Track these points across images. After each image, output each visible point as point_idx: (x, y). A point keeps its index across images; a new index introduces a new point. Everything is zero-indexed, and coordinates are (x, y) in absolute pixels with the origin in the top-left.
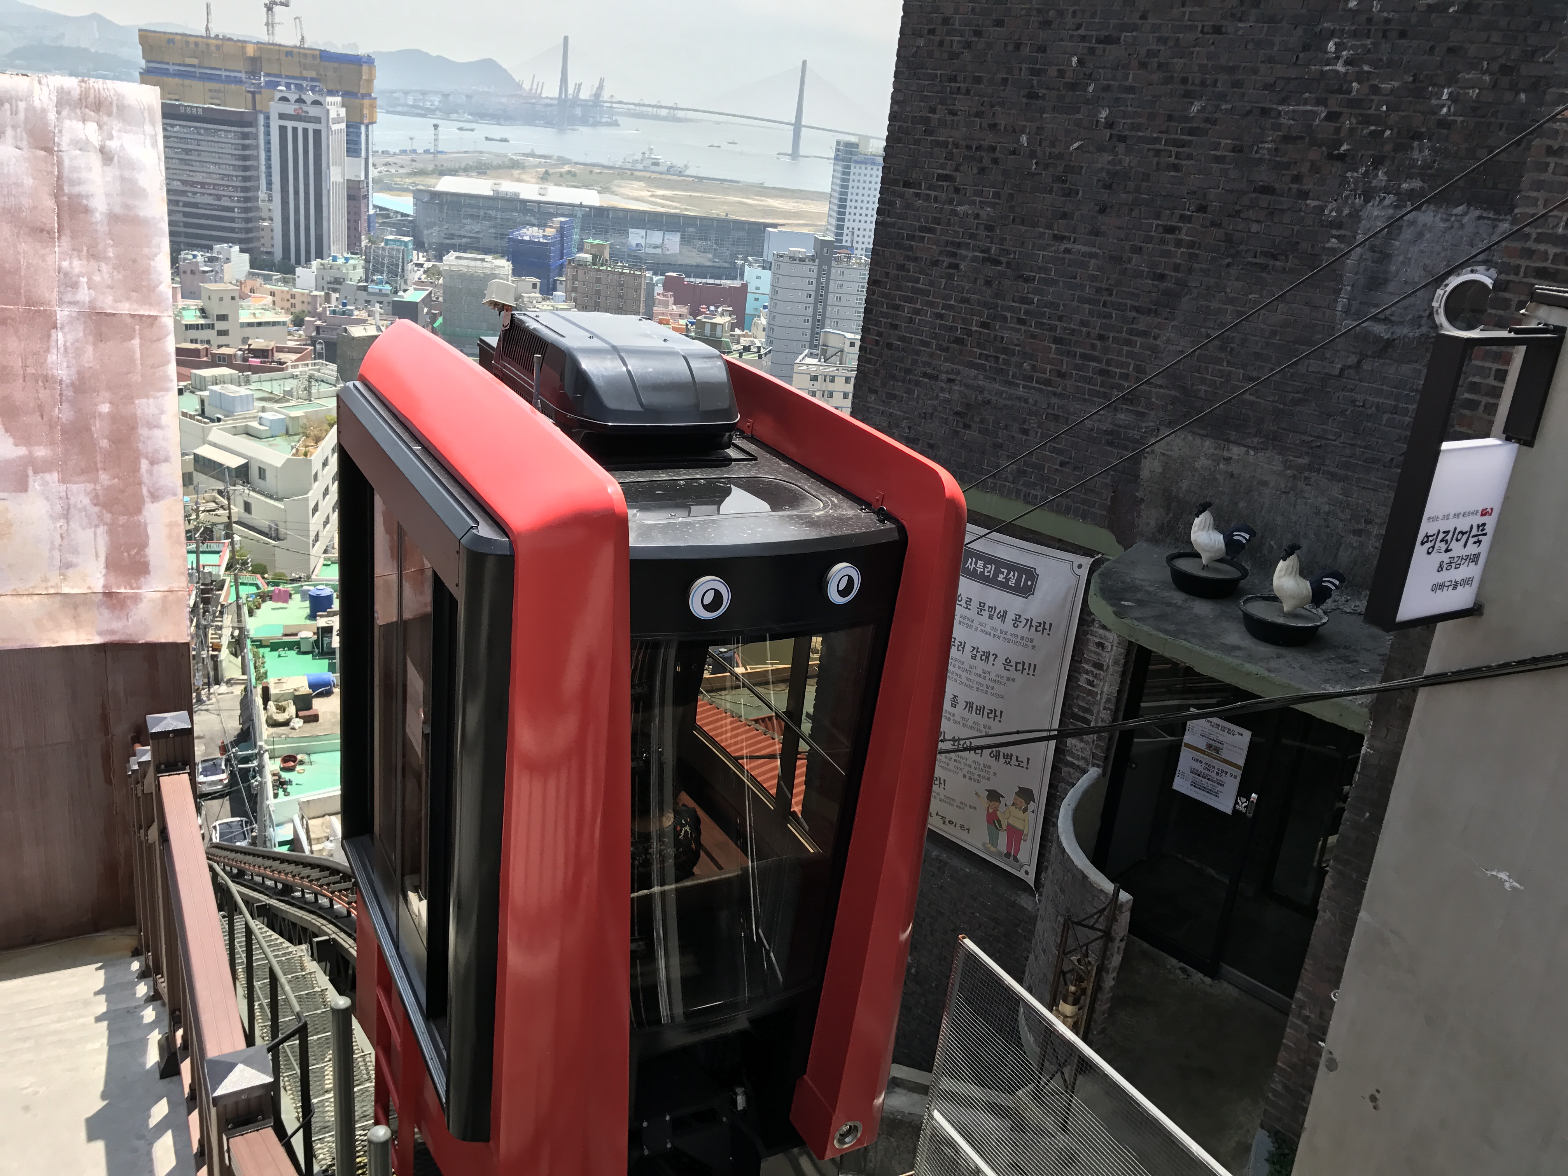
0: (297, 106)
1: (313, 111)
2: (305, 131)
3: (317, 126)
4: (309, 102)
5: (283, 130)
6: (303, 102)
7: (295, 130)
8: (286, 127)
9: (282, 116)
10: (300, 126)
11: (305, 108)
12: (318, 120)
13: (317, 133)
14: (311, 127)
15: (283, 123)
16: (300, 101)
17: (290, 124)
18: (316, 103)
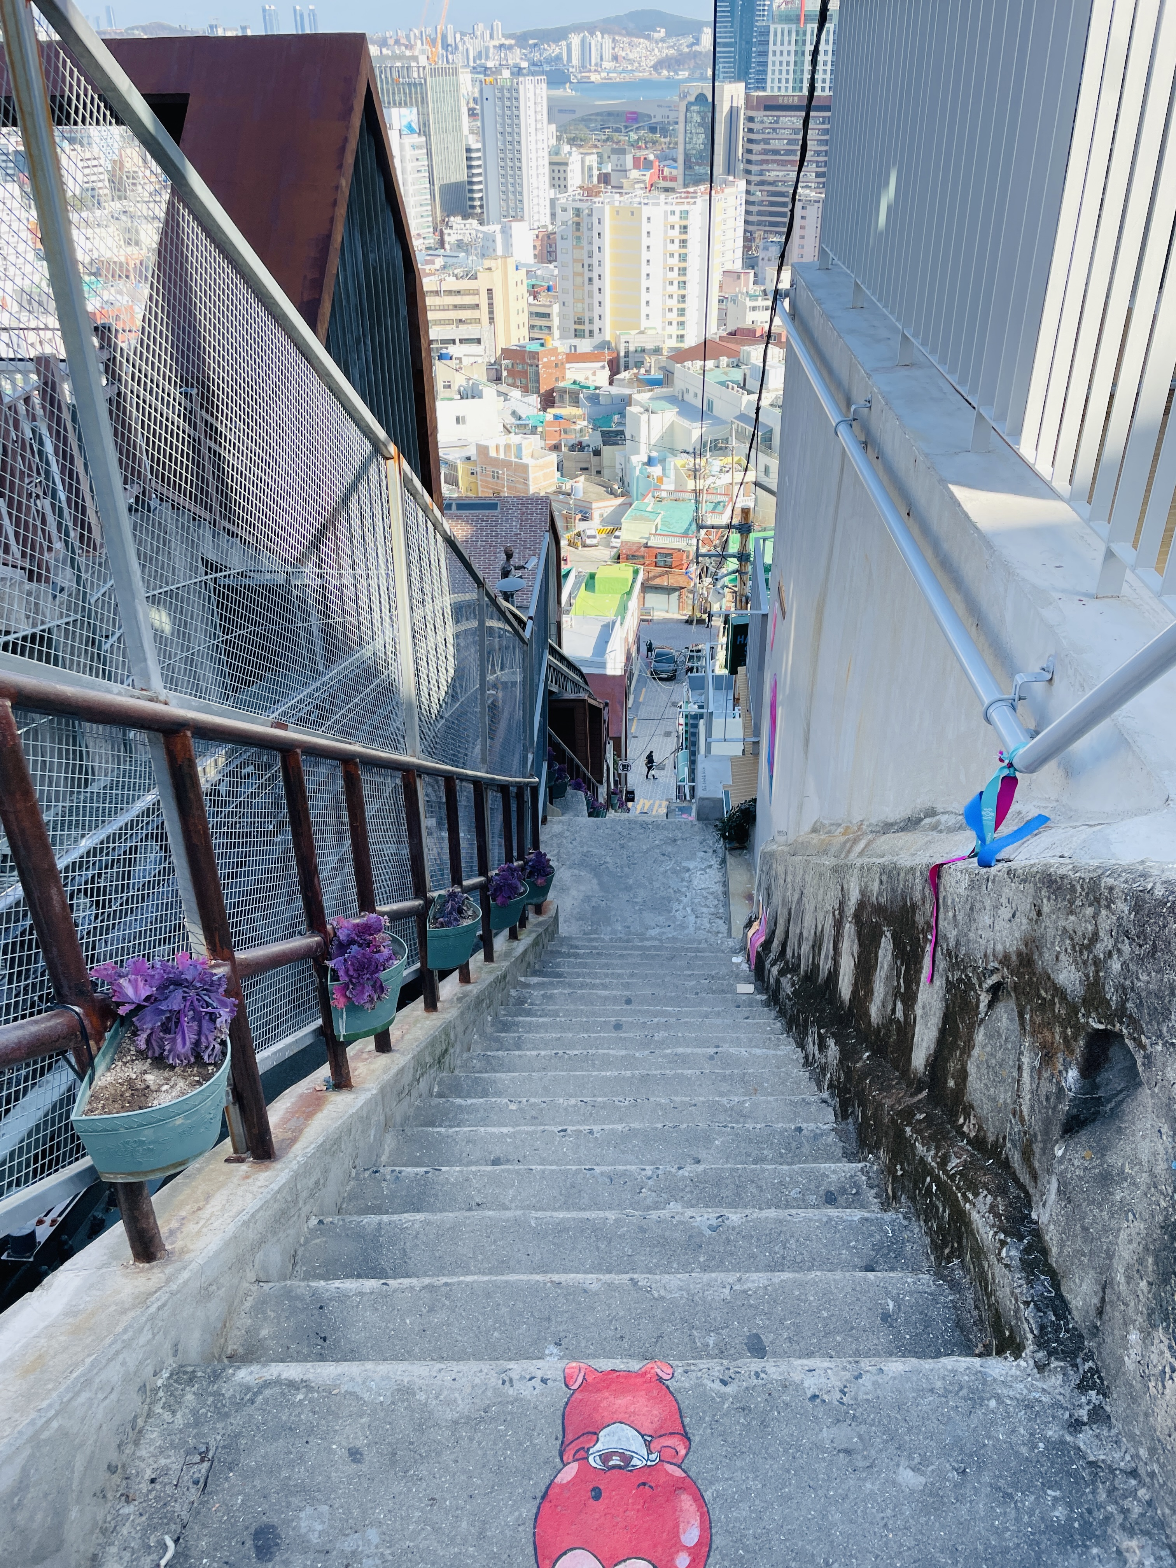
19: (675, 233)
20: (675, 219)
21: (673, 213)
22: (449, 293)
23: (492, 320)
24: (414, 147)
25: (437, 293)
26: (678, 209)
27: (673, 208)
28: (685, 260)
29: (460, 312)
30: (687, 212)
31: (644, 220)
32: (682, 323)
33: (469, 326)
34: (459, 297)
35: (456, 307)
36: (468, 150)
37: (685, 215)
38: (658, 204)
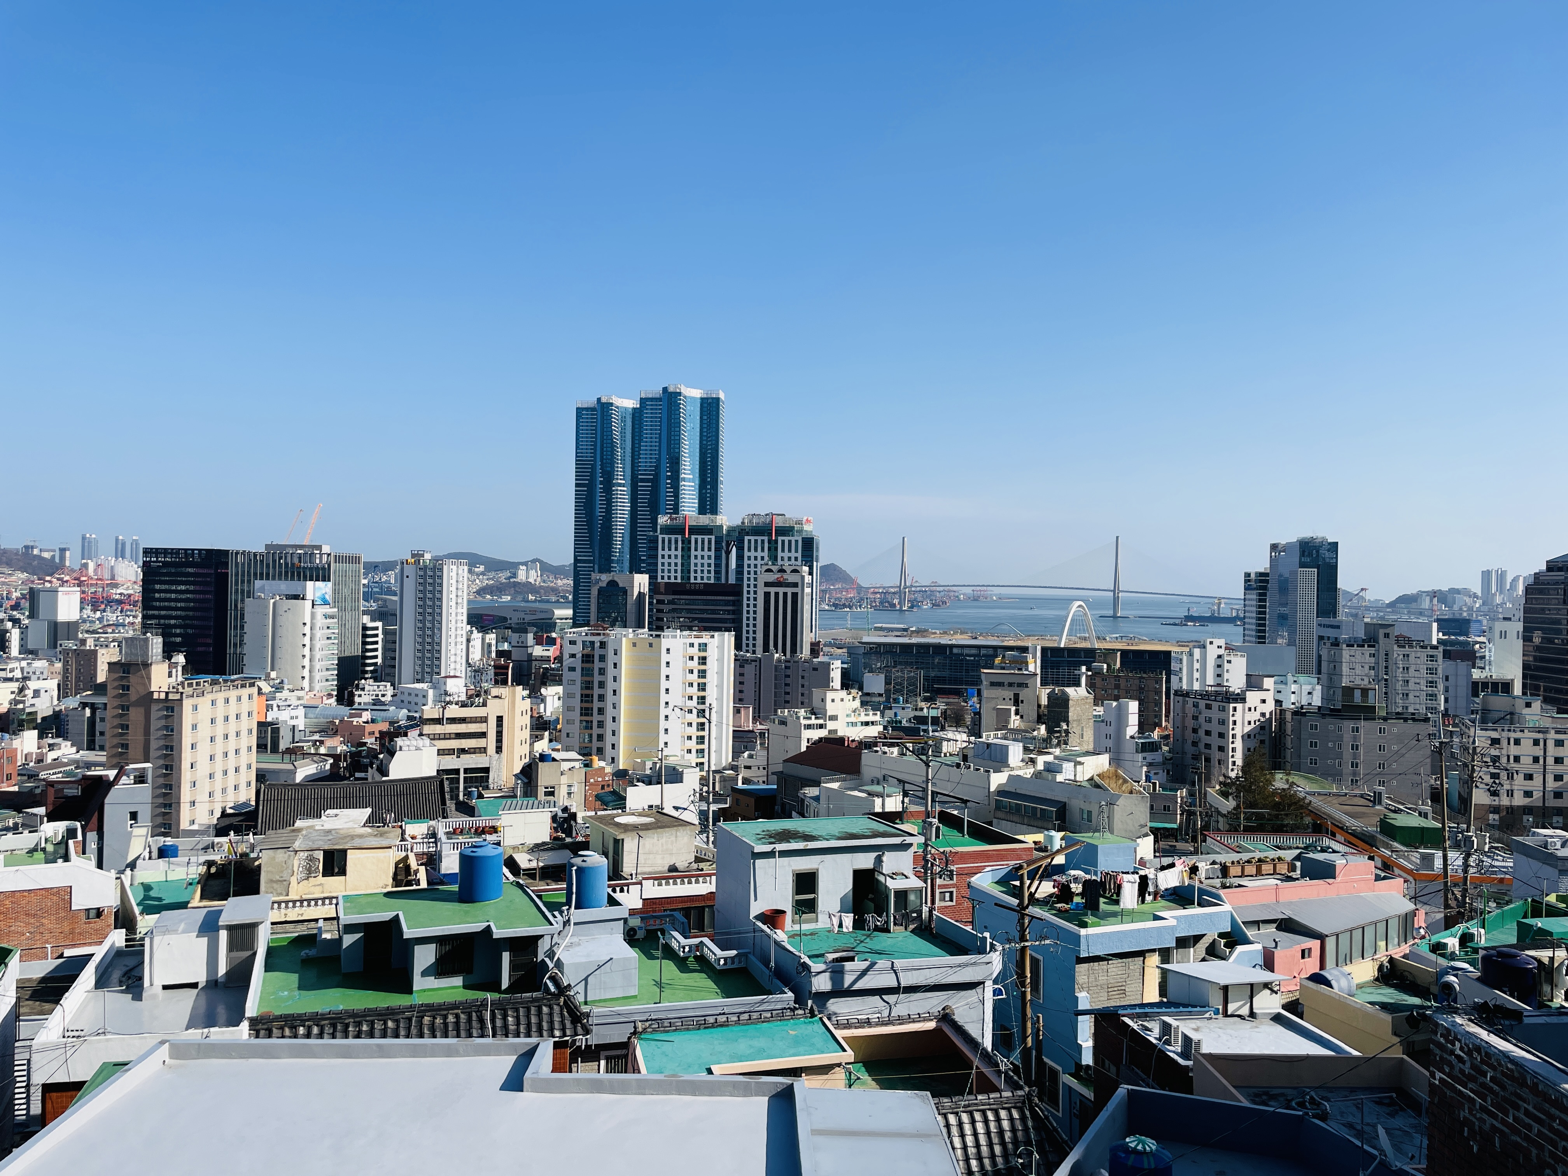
0: (779, 575)
1: (792, 578)
2: (785, 594)
3: (794, 590)
4: (788, 572)
5: (767, 595)
6: (785, 571)
7: (777, 594)
8: (769, 593)
9: (767, 584)
10: (781, 590)
11: (785, 576)
12: (795, 585)
13: (795, 595)
14: (789, 591)
15: (768, 589)
16: (782, 571)
17: (772, 590)
18: (795, 571)
19: (694, 664)
20: (695, 651)
21: (692, 645)
22: (452, 721)
23: (499, 749)
24: (326, 616)
25: (438, 721)
26: (697, 642)
27: (693, 640)
28: (704, 690)
29: (463, 741)
30: (706, 644)
31: (664, 651)
32: (702, 751)
33: (473, 756)
34: (464, 725)
35: (459, 736)
36: (365, 628)
37: (703, 647)
38: (675, 637)
